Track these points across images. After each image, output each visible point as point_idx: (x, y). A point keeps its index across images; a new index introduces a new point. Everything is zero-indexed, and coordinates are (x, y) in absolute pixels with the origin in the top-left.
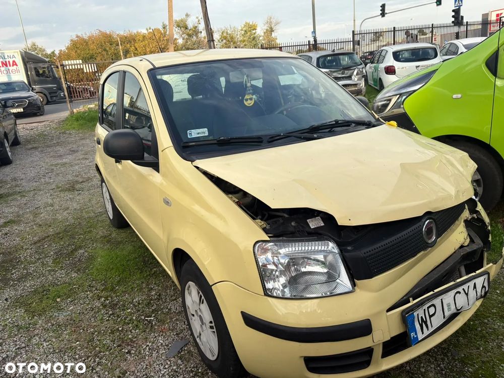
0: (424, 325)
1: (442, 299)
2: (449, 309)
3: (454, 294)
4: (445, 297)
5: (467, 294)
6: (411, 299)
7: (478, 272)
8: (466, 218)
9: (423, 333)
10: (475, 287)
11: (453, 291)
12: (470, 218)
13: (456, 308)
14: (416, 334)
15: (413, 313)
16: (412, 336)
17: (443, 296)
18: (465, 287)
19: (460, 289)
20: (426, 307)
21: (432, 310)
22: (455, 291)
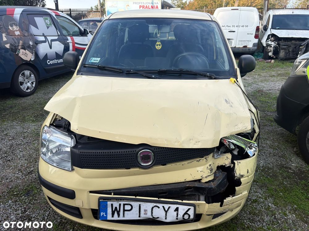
0: (116, 213)
1: (140, 205)
2: (146, 214)
3: (153, 206)
4: (143, 204)
5: (166, 212)
6: (112, 193)
7: (184, 201)
8: (224, 165)
9: (113, 217)
10: (177, 210)
11: (153, 204)
12: (228, 165)
13: (152, 216)
14: (106, 214)
15: (107, 201)
16: (102, 214)
17: (142, 203)
18: (166, 206)
19: (160, 205)
20: (122, 203)
21: (128, 207)
22: (155, 204)
